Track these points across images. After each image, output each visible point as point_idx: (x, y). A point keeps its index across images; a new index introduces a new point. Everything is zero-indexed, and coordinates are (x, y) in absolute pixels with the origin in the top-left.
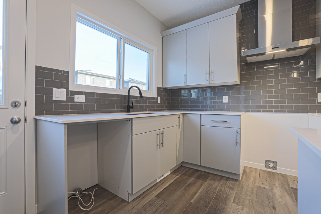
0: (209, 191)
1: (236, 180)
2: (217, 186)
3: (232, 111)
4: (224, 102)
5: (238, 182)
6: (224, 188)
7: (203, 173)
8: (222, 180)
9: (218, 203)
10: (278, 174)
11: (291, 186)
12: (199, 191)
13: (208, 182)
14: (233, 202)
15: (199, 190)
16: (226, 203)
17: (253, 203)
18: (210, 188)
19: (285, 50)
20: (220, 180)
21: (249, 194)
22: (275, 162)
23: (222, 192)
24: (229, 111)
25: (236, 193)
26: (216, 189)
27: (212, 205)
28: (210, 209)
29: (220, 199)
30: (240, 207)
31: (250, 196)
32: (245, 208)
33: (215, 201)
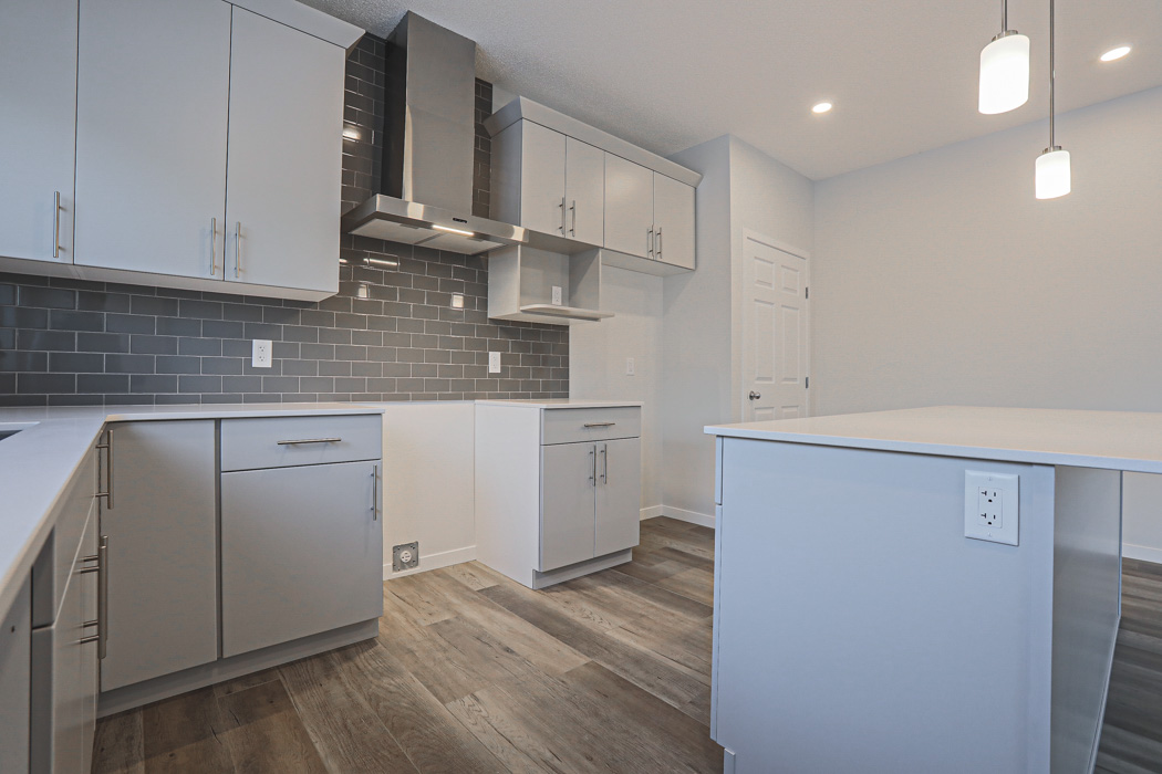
0: (346, 727)
1: (371, 643)
2: (349, 695)
3: (287, 399)
4: (255, 364)
5: (380, 645)
6: (374, 687)
7: (238, 688)
8: (332, 667)
9: (417, 734)
10: (424, 574)
11: (476, 588)
12: (322, 754)
13: (302, 704)
14: (443, 702)
15: (316, 752)
16: (432, 719)
17: (473, 671)
18: (337, 715)
19: (471, 234)
20: (329, 671)
21: (440, 655)
22: (413, 546)
23: (385, 699)
24: (276, 399)
25: (416, 674)
26: (356, 706)
27: (414, 754)
28: (428, 768)
29: (408, 722)
30: (468, 700)
31: (448, 659)
32: (477, 694)
33: (403, 737)
